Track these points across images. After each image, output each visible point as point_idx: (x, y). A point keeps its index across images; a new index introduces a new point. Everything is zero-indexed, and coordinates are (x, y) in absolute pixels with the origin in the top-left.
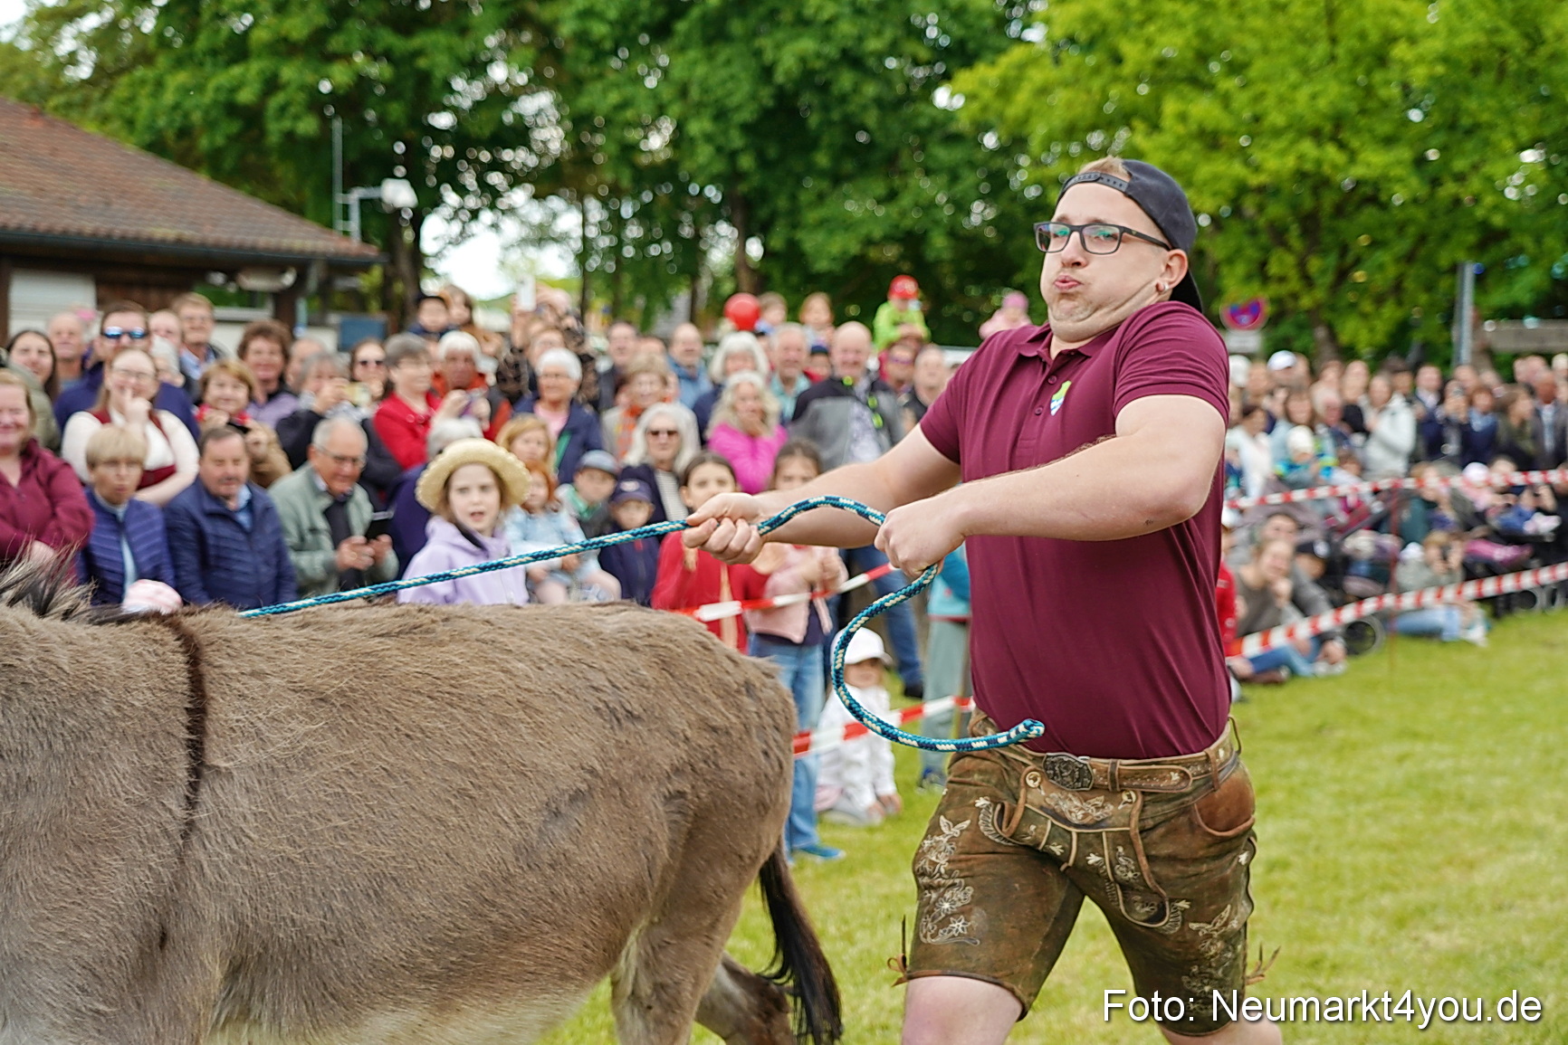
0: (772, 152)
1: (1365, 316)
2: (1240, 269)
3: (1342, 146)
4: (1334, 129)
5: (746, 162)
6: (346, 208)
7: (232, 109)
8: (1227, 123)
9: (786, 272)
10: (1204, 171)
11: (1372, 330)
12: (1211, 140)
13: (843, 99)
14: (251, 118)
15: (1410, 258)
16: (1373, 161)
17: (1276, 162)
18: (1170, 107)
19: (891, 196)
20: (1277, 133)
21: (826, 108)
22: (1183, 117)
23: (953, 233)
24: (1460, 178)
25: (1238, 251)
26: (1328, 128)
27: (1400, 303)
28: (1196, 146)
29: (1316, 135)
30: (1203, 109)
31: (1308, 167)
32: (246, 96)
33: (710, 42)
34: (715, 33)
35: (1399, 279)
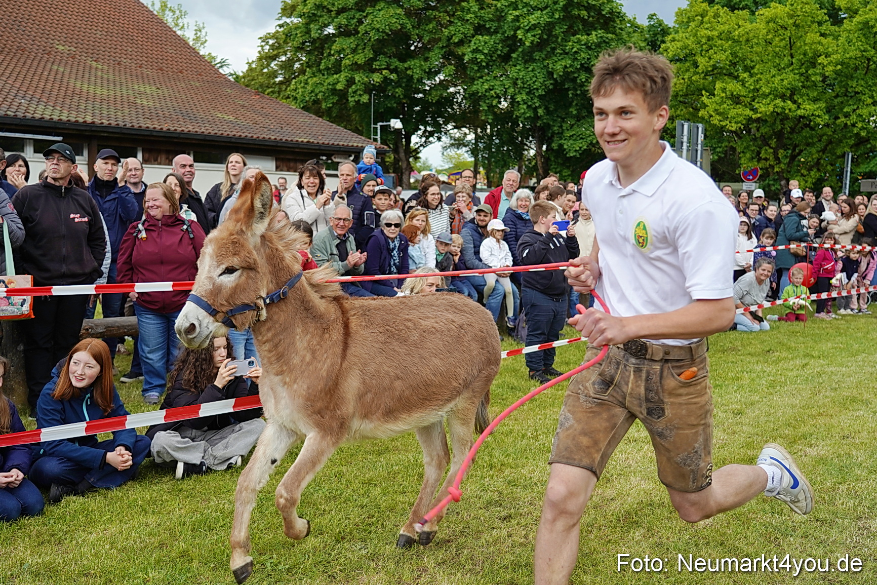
0: (552, 107)
1: (802, 175)
2: (748, 155)
3: (794, 102)
4: (791, 94)
5: (540, 112)
6: (376, 129)
7: (334, 91)
8: (743, 93)
9: (556, 157)
10: (732, 113)
11: (806, 182)
12: (736, 100)
14: (343, 95)
15: (824, 151)
16: (808, 108)
17: (764, 108)
18: (719, 85)
20: (765, 96)
21: (575, 89)
22: (724, 90)
24: (847, 115)
25: (747, 147)
26: (788, 93)
27: (819, 170)
28: (730, 102)
29: (783, 97)
30: (734, 86)
31: (779, 110)
32: (339, 87)
33: (526, 62)
34: (528, 58)
35: (819, 159)
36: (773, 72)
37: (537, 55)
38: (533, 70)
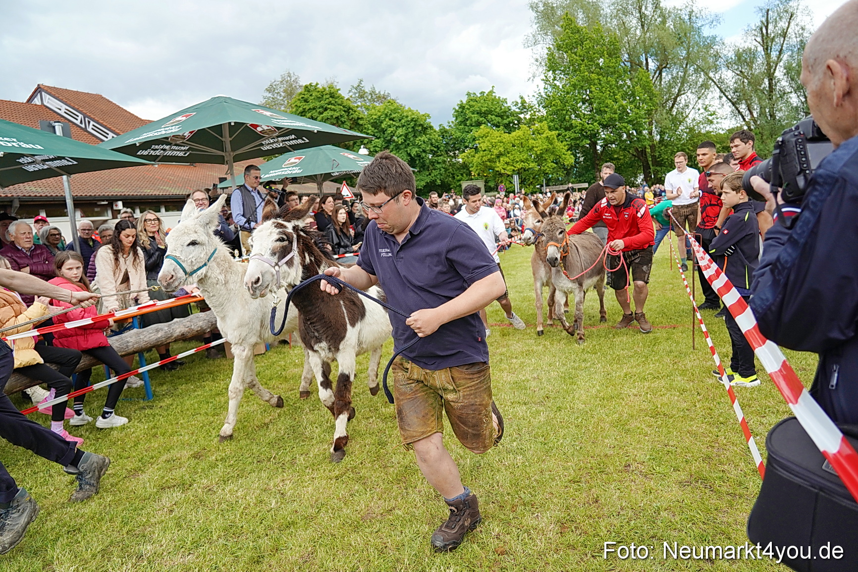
10: (508, 168)
12: (507, 163)
13: (423, 158)
15: (533, 178)
16: (532, 165)
17: (519, 166)
19: (430, 174)
20: (517, 162)
21: (420, 160)
23: (440, 180)
24: (544, 166)
29: (522, 161)
30: (507, 160)
33: (396, 150)
34: (398, 148)
35: (531, 182)
36: (519, 153)
37: (402, 147)
38: (401, 153)
